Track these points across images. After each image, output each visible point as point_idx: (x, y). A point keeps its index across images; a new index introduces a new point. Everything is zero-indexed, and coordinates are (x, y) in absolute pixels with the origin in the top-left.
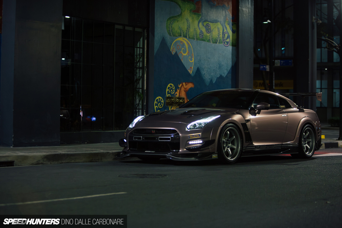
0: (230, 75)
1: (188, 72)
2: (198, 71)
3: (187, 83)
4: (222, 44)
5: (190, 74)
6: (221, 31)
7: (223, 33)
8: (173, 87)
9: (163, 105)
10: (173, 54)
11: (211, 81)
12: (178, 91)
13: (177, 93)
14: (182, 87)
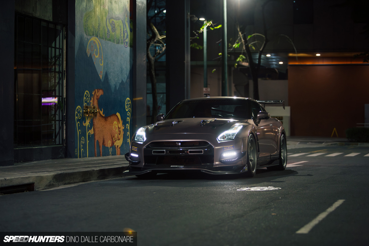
0: (129, 80)
1: (99, 77)
2: (106, 76)
3: (98, 90)
4: (123, 45)
5: (100, 79)
6: (122, 30)
7: (124, 32)
8: (89, 95)
9: (81, 115)
10: (89, 56)
11: (116, 87)
12: (92, 99)
13: (92, 101)
14: (95, 95)
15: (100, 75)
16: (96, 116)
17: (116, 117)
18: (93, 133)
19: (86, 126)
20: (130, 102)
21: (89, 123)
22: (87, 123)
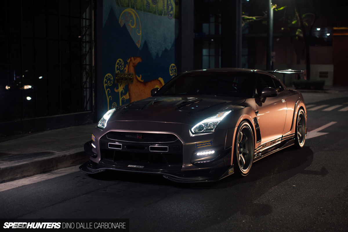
0: (174, 48)
2: (146, 44)
3: (135, 58)
4: (166, 17)
5: (138, 47)
7: (167, 5)
8: (122, 63)
9: (112, 83)
10: (122, 26)
11: (157, 54)
12: (127, 66)
13: (126, 69)
14: (131, 63)
15: (137, 45)
16: (132, 81)
17: (158, 82)
18: (128, 98)
19: (119, 92)
20: (176, 68)
21: (123, 89)
22: (121, 89)
